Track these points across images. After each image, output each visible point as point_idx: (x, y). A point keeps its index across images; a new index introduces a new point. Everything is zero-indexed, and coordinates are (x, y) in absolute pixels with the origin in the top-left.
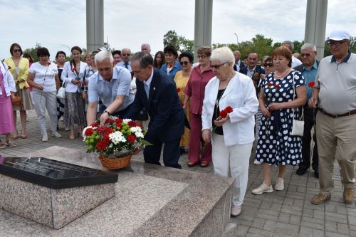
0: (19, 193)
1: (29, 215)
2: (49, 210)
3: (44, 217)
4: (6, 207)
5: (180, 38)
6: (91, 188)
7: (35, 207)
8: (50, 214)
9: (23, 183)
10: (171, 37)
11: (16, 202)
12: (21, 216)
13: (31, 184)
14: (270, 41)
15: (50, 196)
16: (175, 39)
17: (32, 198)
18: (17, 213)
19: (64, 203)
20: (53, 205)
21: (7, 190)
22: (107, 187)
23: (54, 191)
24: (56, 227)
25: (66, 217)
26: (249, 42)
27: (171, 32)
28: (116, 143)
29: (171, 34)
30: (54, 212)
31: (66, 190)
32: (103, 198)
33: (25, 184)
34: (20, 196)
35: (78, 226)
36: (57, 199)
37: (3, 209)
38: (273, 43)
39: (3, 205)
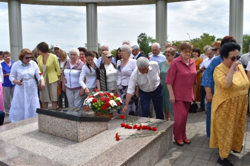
0: (60, 125)
1: (65, 136)
2: (76, 132)
3: (73, 136)
4: (53, 133)
5: (149, 38)
6: (96, 123)
7: (69, 132)
8: (76, 134)
11: (58, 130)
12: (61, 137)
13: (67, 120)
14: (213, 38)
15: (76, 125)
16: (145, 39)
17: (67, 127)
18: (59, 135)
19: (83, 129)
20: (78, 130)
21: (54, 124)
22: (104, 124)
23: (78, 123)
24: (79, 141)
25: (84, 137)
26: (199, 39)
27: (142, 34)
28: (113, 106)
29: (142, 36)
30: (78, 133)
31: (84, 123)
32: (101, 129)
33: (64, 120)
34: (60, 127)
35: (90, 141)
36: (80, 126)
37: (51, 134)
38: (216, 39)
39: (51, 132)
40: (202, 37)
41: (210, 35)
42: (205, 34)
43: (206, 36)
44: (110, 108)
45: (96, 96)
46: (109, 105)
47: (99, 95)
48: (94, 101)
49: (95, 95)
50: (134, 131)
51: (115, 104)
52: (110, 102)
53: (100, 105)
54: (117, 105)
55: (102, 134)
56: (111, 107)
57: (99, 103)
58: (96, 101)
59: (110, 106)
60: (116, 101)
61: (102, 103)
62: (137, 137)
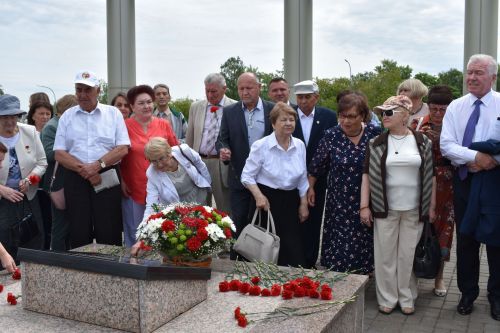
0: (90, 290)
1: (103, 320)
2: (135, 309)
3: (127, 319)
4: (66, 314)
6: (181, 284)
7: (114, 308)
8: (136, 314)
9: (95, 276)
10: (232, 68)
11: (83, 304)
12: (91, 322)
13: (109, 277)
14: (406, 72)
15: (136, 290)
17: (109, 296)
18: (84, 318)
19: (153, 300)
20: (142, 302)
21: (70, 288)
22: (198, 284)
23: (143, 283)
24: (143, 331)
25: (155, 320)
27: (233, 59)
28: (215, 240)
29: (233, 65)
30: (142, 311)
31: (156, 283)
32: (194, 300)
33: (99, 277)
34: (90, 295)
36: (146, 293)
37: (62, 316)
38: (413, 74)
39: (61, 311)
40: (379, 69)
41: (398, 65)
42: (386, 63)
43: (389, 66)
44: (208, 244)
45: (169, 213)
46: (206, 237)
47: (177, 211)
48: (166, 227)
49: (165, 212)
50: (276, 302)
51: (221, 234)
52: (207, 229)
53: (183, 237)
54: (224, 237)
55: (196, 310)
56: (212, 241)
57: (181, 232)
58: (173, 228)
59: (209, 238)
60: (221, 227)
61: (189, 232)
62: (289, 317)
